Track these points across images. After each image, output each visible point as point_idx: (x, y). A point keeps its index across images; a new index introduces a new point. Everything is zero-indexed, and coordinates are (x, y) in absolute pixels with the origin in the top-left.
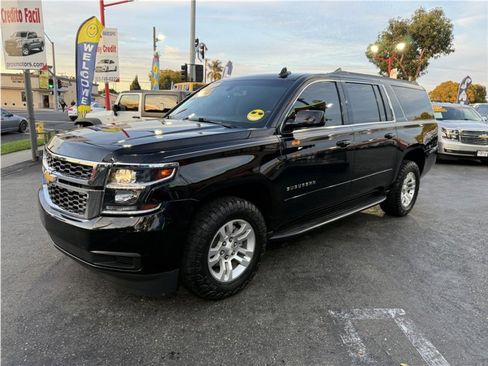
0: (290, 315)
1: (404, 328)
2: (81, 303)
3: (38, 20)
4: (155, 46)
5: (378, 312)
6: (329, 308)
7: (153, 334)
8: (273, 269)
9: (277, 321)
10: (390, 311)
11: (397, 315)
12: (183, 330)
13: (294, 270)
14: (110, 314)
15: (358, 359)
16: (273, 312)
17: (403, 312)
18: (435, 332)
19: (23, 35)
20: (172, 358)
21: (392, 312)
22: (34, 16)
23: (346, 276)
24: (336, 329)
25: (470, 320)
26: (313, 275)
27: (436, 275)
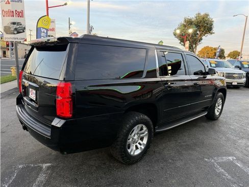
0: (189, 162)
1: (238, 165)
3: (22, 16)
4: (69, 27)
5: (225, 159)
6: (204, 158)
7: (136, 173)
9: (185, 164)
10: (230, 158)
11: (233, 160)
12: (148, 170)
13: (179, 141)
14: (112, 164)
15: (227, 178)
16: (182, 160)
17: (235, 158)
19: (14, 23)
20: (151, 182)
22: (20, 14)
23: (203, 143)
26: (188, 143)
27: (240, 141)
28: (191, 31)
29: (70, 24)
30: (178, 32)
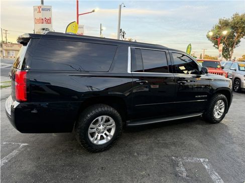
0: (154, 157)
1: (206, 166)
2: (66, 146)
3: (50, 23)
4: (101, 33)
5: (195, 159)
6: (173, 156)
7: (95, 160)
8: (149, 138)
9: (148, 159)
10: (201, 159)
11: (204, 161)
12: (107, 159)
13: (159, 139)
14: (78, 151)
15: (182, 177)
16: (147, 155)
17: (207, 160)
18: (221, 170)
19: (43, 29)
20: (102, 169)
21: (202, 160)
22: (49, 21)
23: (182, 143)
24: (175, 164)
25: (239, 166)
26: (167, 142)
27: (227, 146)
28: (225, 33)
29: (101, 30)
30: (211, 34)
